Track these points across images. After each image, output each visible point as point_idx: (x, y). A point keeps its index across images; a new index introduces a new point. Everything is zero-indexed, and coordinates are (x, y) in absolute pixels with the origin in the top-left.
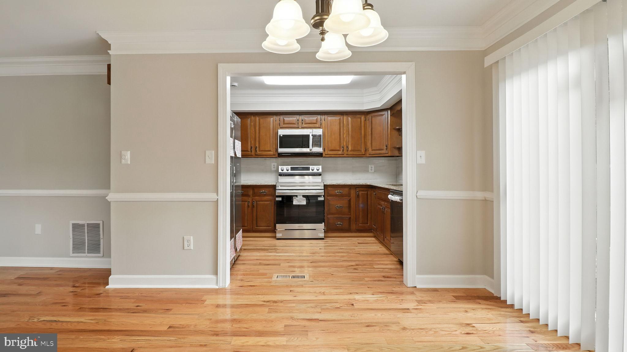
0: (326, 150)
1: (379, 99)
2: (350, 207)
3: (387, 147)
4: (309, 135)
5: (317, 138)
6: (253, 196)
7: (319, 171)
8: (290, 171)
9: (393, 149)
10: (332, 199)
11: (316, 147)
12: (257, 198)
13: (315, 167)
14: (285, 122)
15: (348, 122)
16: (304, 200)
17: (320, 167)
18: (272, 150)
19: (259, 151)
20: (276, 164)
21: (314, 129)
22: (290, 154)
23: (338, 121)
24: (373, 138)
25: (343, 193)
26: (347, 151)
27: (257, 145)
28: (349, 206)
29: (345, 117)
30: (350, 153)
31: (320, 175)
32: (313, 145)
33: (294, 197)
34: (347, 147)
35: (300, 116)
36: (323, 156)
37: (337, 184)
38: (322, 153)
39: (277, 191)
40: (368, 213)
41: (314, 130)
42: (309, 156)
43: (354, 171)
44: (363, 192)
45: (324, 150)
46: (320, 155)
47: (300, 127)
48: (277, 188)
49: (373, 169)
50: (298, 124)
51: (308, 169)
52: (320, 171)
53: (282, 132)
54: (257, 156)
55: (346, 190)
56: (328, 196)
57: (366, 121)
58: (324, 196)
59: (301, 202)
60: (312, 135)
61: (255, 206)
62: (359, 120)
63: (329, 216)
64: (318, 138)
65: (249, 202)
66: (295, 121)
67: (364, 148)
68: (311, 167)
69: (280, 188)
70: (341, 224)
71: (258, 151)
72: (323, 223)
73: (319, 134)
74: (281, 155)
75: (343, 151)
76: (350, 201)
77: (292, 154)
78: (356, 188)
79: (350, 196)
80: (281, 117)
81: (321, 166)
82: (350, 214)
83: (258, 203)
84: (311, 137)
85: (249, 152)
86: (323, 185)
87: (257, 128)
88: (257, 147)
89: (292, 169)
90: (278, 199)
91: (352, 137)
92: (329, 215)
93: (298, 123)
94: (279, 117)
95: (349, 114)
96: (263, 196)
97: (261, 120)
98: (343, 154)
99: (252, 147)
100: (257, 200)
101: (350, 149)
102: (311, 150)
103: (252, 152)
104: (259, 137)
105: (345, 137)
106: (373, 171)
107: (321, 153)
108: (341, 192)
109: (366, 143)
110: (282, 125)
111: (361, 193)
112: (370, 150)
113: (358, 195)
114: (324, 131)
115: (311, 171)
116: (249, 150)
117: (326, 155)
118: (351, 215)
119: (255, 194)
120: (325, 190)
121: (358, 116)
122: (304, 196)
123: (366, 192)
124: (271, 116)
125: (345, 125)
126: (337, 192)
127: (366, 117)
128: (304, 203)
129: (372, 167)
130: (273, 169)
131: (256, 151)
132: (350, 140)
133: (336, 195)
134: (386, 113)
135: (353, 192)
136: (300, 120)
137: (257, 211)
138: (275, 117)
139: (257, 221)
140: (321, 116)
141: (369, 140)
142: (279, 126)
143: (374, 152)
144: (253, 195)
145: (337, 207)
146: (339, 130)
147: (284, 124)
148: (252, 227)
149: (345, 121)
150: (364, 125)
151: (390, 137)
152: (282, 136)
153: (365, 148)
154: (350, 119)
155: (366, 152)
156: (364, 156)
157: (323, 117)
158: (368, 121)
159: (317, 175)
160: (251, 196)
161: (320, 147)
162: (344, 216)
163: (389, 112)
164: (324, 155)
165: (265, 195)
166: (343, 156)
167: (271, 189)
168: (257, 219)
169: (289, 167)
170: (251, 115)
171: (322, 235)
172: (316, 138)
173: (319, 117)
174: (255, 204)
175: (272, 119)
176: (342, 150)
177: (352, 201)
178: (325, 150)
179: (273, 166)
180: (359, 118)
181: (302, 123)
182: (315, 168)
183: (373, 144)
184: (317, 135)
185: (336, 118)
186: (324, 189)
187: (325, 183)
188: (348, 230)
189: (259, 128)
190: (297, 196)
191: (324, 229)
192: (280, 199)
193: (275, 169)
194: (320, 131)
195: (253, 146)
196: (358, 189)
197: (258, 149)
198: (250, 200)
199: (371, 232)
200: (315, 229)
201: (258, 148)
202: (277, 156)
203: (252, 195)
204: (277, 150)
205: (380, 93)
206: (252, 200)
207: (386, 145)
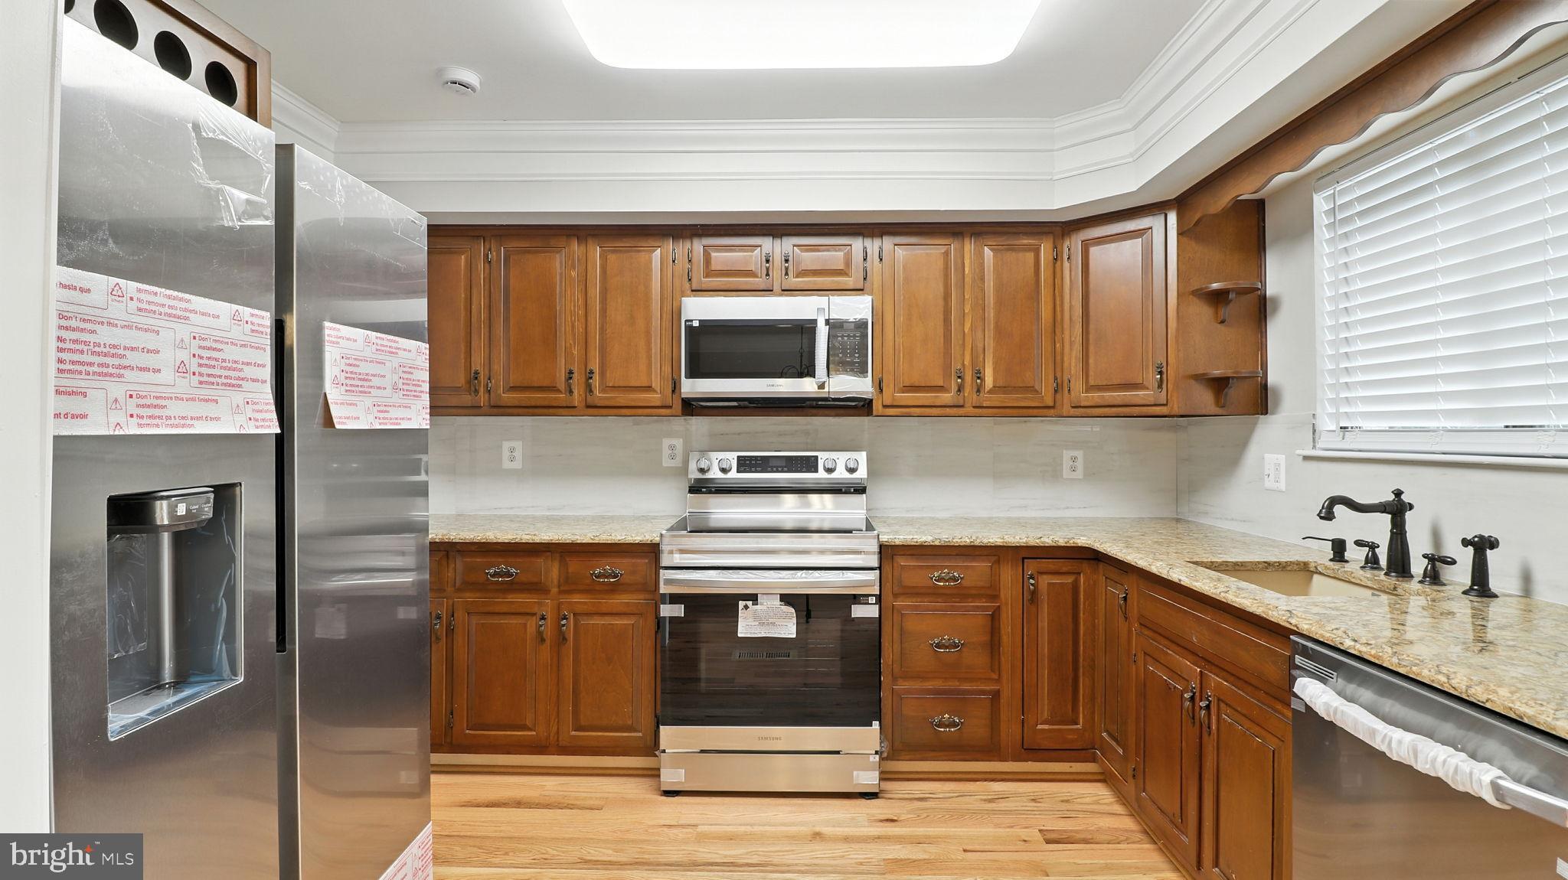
0: (888, 386)
1: (1131, 155)
2: (993, 645)
3: (1161, 373)
4: (816, 320)
5: (848, 336)
6: (561, 592)
7: (855, 475)
8: (733, 474)
9: (1193, 382)
10: (916, 608)
11: (845, 372)
12: (576, 598)
13: (841, 459)
14: (714, 266)
15: (982, 265)
16: (786, 617)
17: (862, 457)
18: (656, 385)
19: (605, 388)
20: (678, 443)
21: (836, 297)
22: (735, 404)
23: (940, 263)
24: (1091, 337)
25: (965, 583)
26: (978, 391)
27: (595, 365)
28: (992, 640)
29: (969, 246)
30: (987, 399)
31: (860, 490)
32: (831, 366)
33: (741, 604)
34: (979, 375)
35: (778, 242)
36: (874, 413)
37: (937, 543)
38: (871, 401)
39: (664, 575)
40: (1076, 669)
41: (837, 300)
42: (814, 411)
43: (1001, 472)
44: (1056, 580)
45: (879, 386)
46: (861, 407)
47: (777, 288)
48: (665, 561)
49: (1080, 464)
50: (768, 275)
51: (810, 465)
52: (862, 473)
53: (699, 309)
54: (591, 411)
55: (977, 572)
56: (896, 596)
57: (1059, 263)
58: (879, 599)
59: (773, 624)
60: (827, 322)
61: (571, 637)
62: (1030, 256)
63: (902, 686)
64: (855, 336)
65: (543, 618)
66: (756, 264)
67: (1051, 378)
68: (823, 457)
69: (678, 559)
70: (954, 725)
71: (597, 392)
72: (876, 724)
73: (859, 317)
74: (691, 407)
75: (959, 390)
76: (995, 617)
77: (742, 403)
78: (1023, 559)
79: (995, 597)
80: (698, 246)
81: (864, 454)
82: (996, 677)
83: (584, 621)
84: (822, 333)
85: (559, 391)
86: (876, 549)
87: (595, 292)
88: (591, 372)
89: (744, 464)
90: (667, 611)
91: (999, 332)
92: (900, 681)
93: (768, 269)
94: (688, 245)
95: (987, 233)
96: (607, 592)
97: (612, 257)
98: (961, 403)
99: (571, 372)
100: (579, 609)
101: (989, 382)
102: (821, 386)
103: (571, 392)
104: (603, 330)
105: (966, 331)
106: (1079, 474)
107: (865, 399)
108: (955, 579)
109: (1058, 358)
110: (700, 279)
111: (1045, 581)
112: (1078, 386)
113: (1034, 596)
114: (878, 304)
115: (822, 474)
116: (562, 386)
117: (885, 406)
118: (998, 680)
119: (569, 585)
120: (887, 568)
121: (1025, 242)
122: (787, 599)
123: (1070, 579)
124: (651, 242)
125: (968, 280)
126: (940, 574)
127: (1059, 247)
128: (787, 627)
129: (1074, 459)
130: (667, 462)
131: (589, 389)
132: (990, 344)
133: (933, 592)
134: (1154, 222)
135: (1008, 576)
136: (778, 259)
137: (576, 661)
138: (670, 244)
139: (576, 705)
140: (868, 242)
141: (1071, 343)
142: (687, 285)
143: (1096, 397)
144: (562, 588)
145: (938, 646)
146: (941, 302)
147: (707, 276)
148: (558, 732)
149: (967, 262)
150: (1050, 281)
151: (1178, 330)
152: (696, 324)
153: (1056, 378)
154: (988, 253)
155: (1058, 396)
156: (1052, 411)
157: (873, 245)
158: (1066, 264)
159: (847, 492)
160: (555, 590)
161: (862, 371)
162: (966, 687)
163: (1172, 218)
164: (880, 407)
165: (614, 589)
166: (961, 411)
167: (643, 562)
168: (576, 692)
169: (732, 457)
170: (569, 236)
171: (868, 779)
172: (842, 337)
173: (857, 244)
174: (569, 626)
175: (657, 256)
176: (954, 388)
177: (1004, 616)
178: (884, 385)
179: (666, 452)
180: (1030, 250)
181: (787, 269)
182: (838, 464)
183: (1091, 361)
184: (847, 322)
185: (928, 253)
186: (880, 568)
187: (884, 538)
188: (990, 750)
189: (604, 292)
190: (753, 598)
191: (877, 753)
192: (678, 610)
193: (677, 462)
194: (862, 306)
195: (575, 370)
196: (1031, 567)
197: (596, 381)
198: (548, 606)
199: (1094, 759)
200: (838, 752)
201: (596, 377)
202: (678, 407)
203: (559, 586)
204: (676, 386)
205: (1135, 128)
206: (559, 606)
207: (1160, 366)
